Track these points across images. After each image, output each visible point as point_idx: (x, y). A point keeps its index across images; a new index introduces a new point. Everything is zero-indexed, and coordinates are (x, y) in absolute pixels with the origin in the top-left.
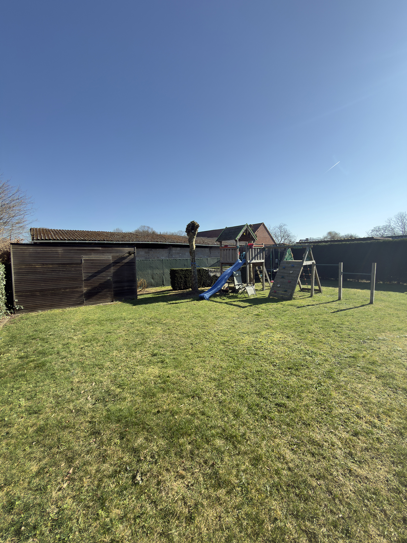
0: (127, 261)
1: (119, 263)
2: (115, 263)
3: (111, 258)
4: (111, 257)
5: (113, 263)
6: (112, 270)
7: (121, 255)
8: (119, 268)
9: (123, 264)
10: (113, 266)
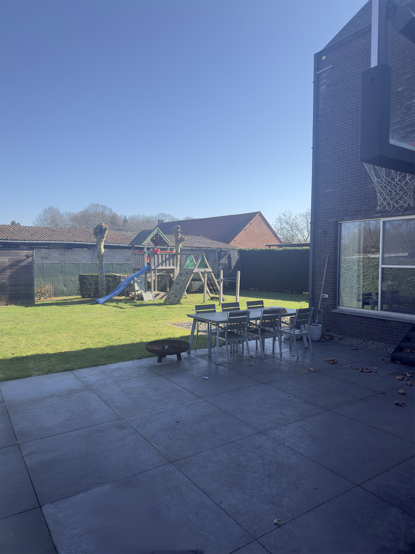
0: (25, 264)
1: (15, 266)
2: (11, 266)
3: (7, 261)
4: (7, 259)
5: (9, 265)
6: (8, 273)
7: (18, 258)
8: (16, 271)
9: (20, 267)
10: (9, 269)
